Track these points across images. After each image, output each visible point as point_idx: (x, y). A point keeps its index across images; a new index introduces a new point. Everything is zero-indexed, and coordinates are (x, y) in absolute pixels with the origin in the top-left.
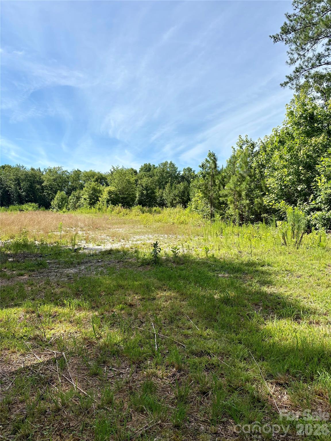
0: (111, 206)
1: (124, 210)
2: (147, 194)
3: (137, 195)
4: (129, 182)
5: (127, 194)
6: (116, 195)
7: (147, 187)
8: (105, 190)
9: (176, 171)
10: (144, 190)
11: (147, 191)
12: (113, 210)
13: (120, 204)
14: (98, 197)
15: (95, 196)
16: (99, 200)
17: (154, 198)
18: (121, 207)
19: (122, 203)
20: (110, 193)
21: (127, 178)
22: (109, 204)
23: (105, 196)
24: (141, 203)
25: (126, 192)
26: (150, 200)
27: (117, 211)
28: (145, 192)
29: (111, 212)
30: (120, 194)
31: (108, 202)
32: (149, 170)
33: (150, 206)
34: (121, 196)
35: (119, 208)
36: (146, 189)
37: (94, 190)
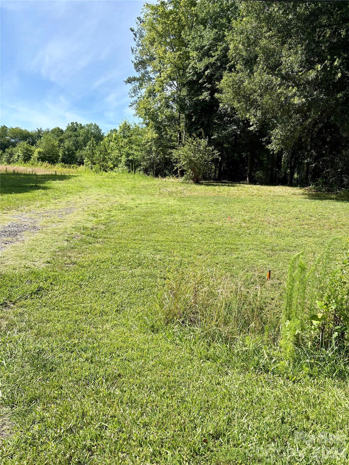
0: (40, 162)
1: (49, 165)
2: (69, 154)
3: (61, 155)
4: (53, 146)
5: (52, 154)
6: (44, 154)
7: (68, 149)
8: (36, 151)
9: (100, 133)
10: (66, 151)
11: (69, 151)
12: (42, 165)
13: (47, 161)
14: (30, 155)
15: (28, 155)
16: (31, 158)
17: (74, 158)
18: (48, 163)
19: (48, 160)
20: (39, 153)
21: (52, 143)
22: (39, 161)
23: (36, 155)
24: (63, 161)
25: (51, 153)
26: (71, 159)
27: (45, 166)
28: (67, 153)
29: (41, 166)
30: (47, 154)
31: (38, 159)
32: (75, 130)
33: (71, 163)
34: (47, 156)
35: (46, 164)
36: (68, 150)
37: (27, 150)
